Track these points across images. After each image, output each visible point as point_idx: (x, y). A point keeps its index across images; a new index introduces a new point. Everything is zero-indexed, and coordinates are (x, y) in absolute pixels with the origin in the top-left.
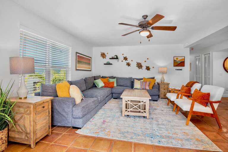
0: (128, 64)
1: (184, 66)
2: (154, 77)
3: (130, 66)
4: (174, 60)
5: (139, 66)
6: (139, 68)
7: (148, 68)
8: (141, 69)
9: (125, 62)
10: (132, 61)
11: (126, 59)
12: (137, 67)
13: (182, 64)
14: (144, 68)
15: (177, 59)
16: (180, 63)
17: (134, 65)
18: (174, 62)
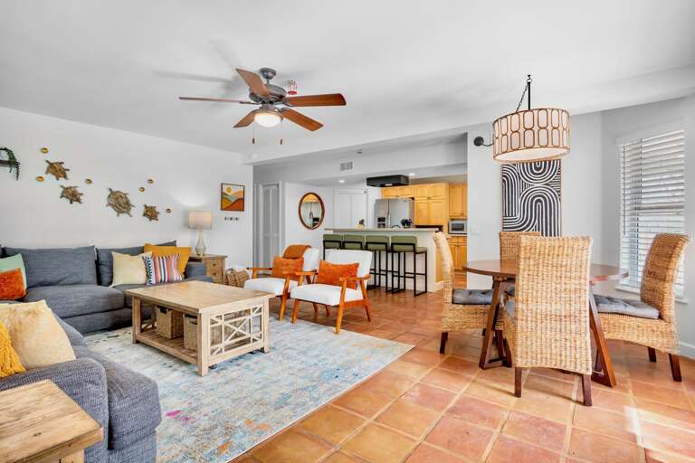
0: (72, 196)
1: (242, 209)
2: (175, 242)
3: (78, 200)
4: (223, 194)
5: (120, 203)
6: (119, 212)
7: (151, 213)
8: (127, 215)
9: (54, 185)
10: (89, 181)
11: (57, 170)
12: (110, 208)
13: (238, 205)
14: (137, 211)
15: (229, 190)
16: (234, 203)
17: (95, 197)
18: (222, 198)
